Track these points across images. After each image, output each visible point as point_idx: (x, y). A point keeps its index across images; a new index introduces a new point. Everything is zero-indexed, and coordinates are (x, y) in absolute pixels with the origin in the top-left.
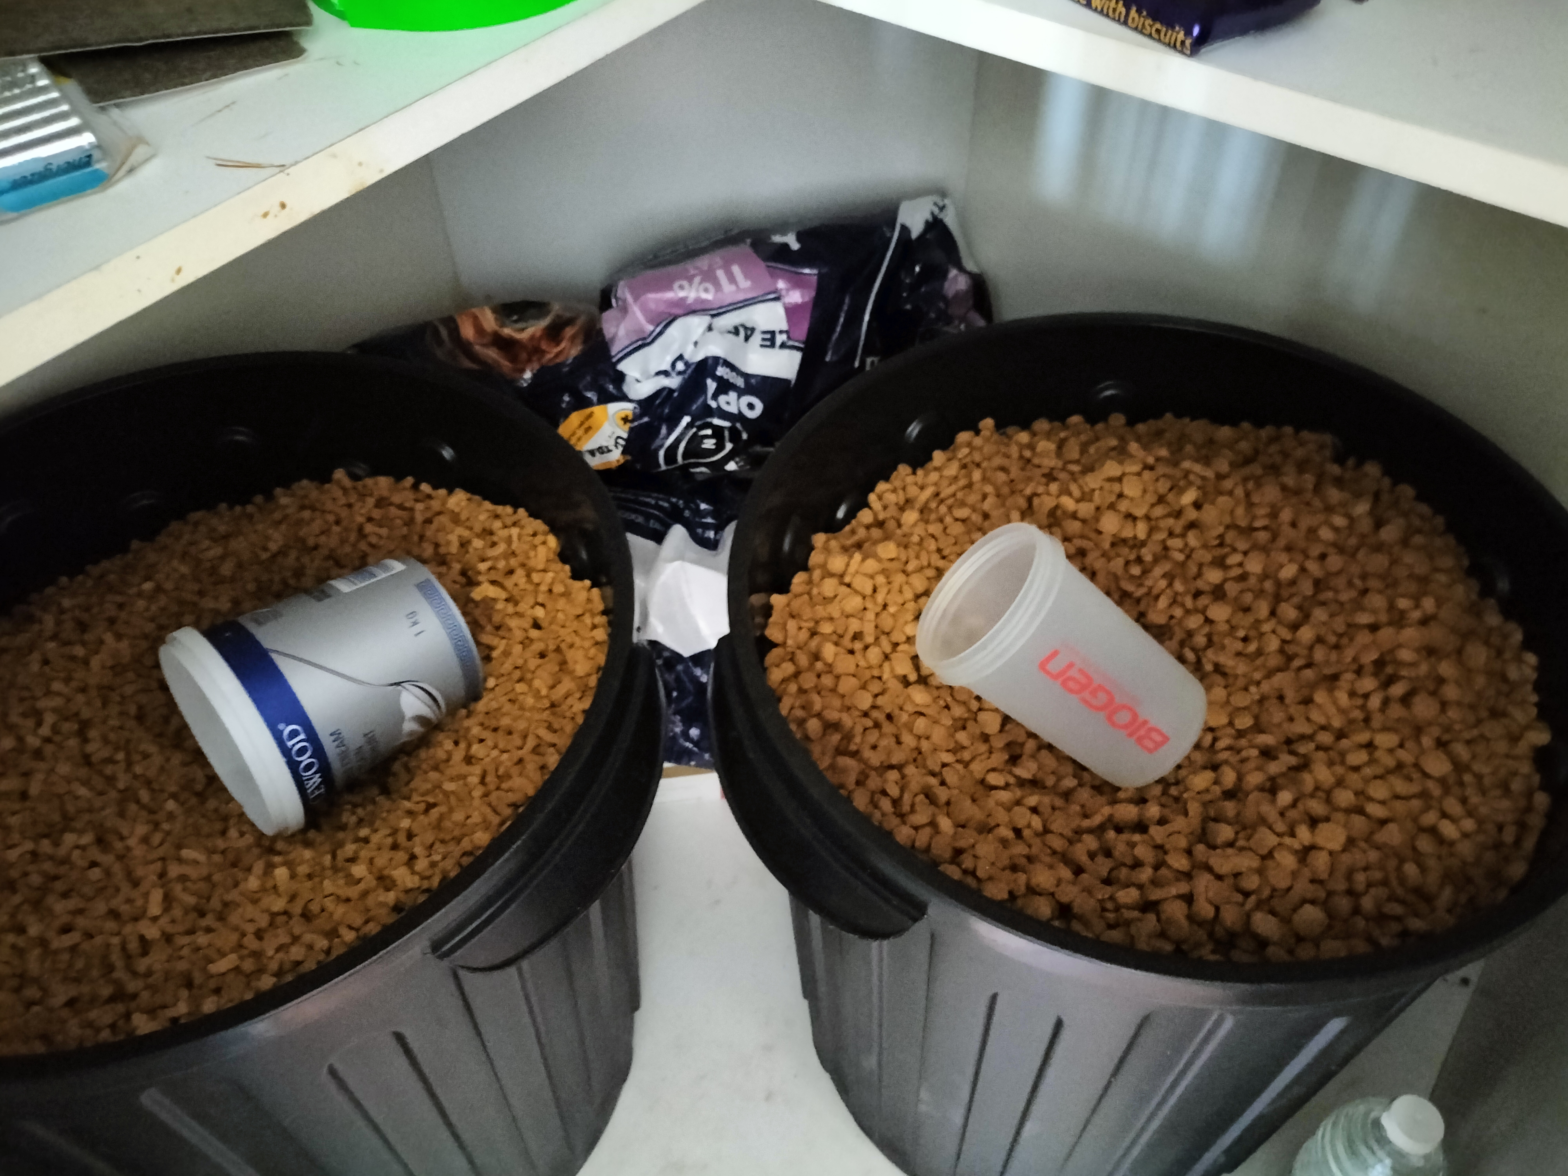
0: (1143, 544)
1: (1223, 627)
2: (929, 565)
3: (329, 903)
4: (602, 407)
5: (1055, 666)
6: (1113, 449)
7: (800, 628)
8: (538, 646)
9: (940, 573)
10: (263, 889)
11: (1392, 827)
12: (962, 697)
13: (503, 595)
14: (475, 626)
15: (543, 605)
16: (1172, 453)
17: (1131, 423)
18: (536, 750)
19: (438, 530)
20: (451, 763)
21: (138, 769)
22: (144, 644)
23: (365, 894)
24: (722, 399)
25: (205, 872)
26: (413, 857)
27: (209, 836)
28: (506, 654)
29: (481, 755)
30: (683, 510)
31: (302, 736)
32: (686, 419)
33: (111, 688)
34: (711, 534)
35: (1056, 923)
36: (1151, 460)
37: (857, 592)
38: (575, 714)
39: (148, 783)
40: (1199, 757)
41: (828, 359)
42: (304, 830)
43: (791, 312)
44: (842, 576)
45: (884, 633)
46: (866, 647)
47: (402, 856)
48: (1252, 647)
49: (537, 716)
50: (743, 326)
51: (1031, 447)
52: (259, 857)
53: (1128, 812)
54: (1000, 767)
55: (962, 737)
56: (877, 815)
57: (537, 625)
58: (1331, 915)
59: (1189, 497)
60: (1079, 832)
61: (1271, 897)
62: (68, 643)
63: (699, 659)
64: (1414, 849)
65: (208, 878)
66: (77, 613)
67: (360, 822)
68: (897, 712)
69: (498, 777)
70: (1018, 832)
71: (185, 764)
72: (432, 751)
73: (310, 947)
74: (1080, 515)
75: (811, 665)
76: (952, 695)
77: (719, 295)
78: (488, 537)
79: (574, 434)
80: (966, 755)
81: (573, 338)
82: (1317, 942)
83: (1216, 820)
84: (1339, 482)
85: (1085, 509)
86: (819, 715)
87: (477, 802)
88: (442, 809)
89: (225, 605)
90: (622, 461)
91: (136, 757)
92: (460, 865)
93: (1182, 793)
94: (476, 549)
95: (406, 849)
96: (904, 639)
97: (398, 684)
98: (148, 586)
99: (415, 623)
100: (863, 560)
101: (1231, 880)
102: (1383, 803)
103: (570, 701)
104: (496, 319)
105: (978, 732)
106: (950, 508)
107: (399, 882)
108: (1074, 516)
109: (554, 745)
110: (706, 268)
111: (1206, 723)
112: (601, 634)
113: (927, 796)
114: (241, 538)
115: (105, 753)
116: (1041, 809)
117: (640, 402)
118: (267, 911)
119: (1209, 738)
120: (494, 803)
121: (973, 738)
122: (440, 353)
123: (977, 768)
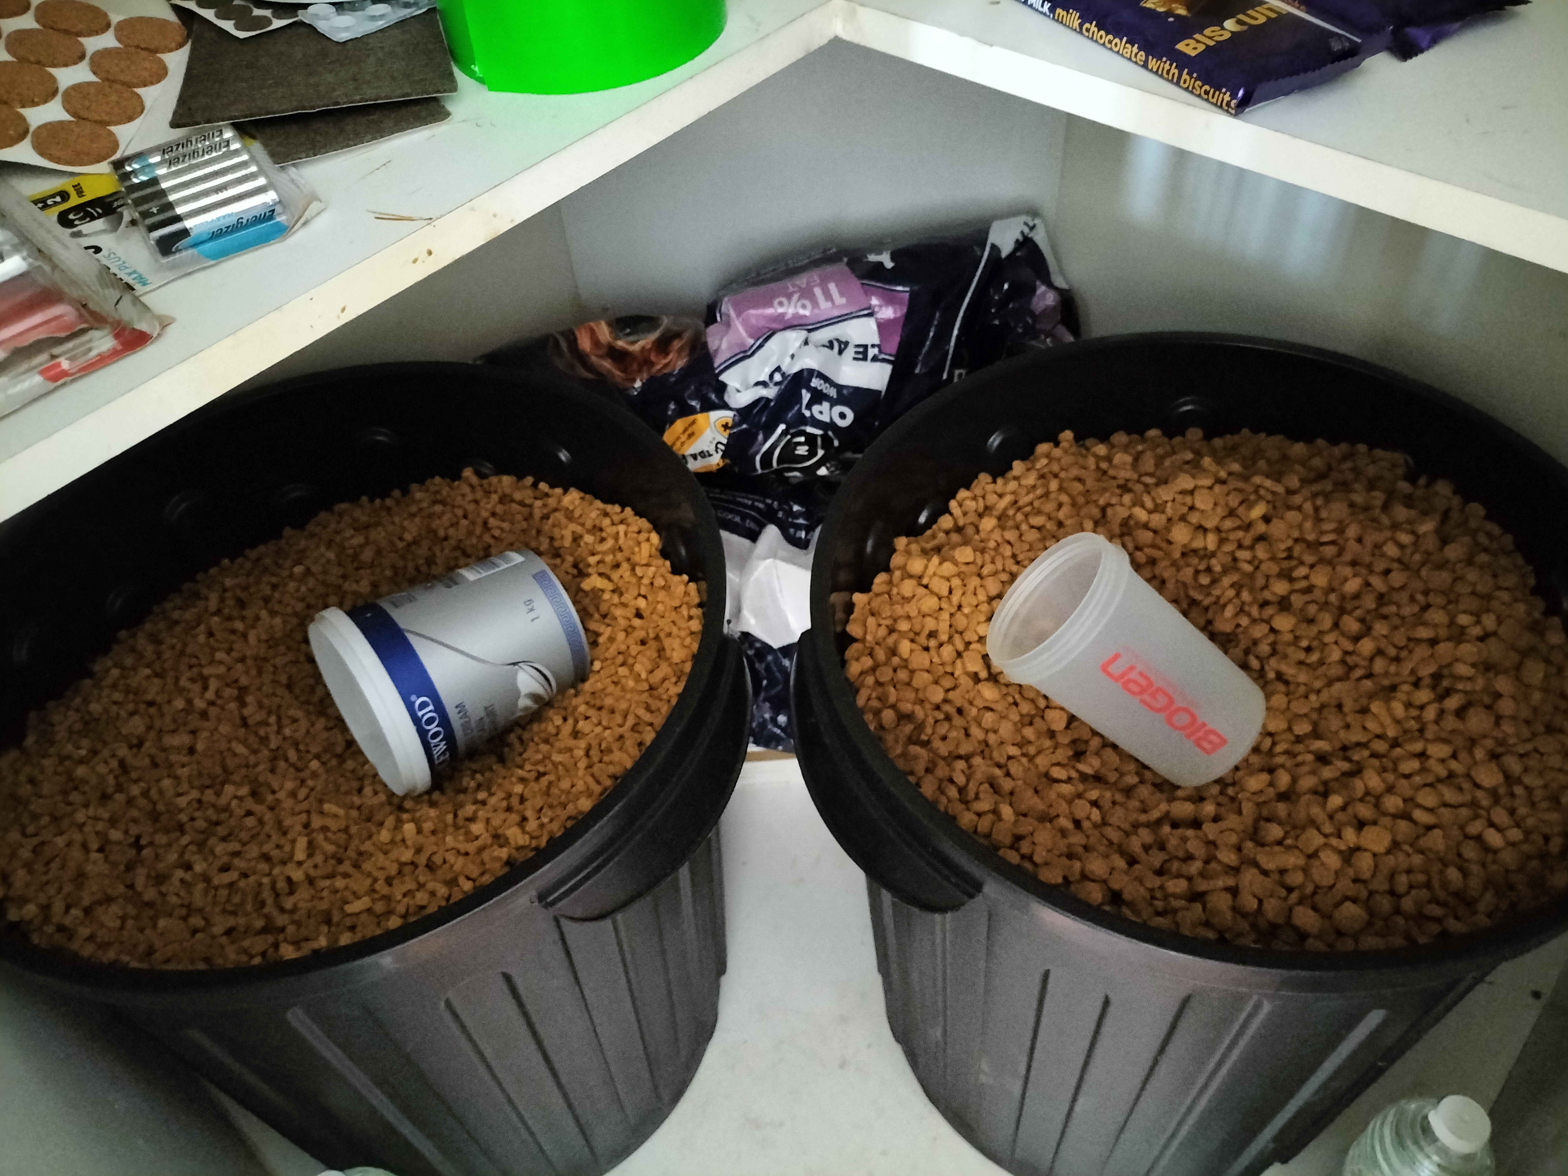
0: (1213, 555)
1: (1289, 637)
2: (1004, 570)
3: (451, 857)
4: (704, 414)
5: (1117, 668)
6: (1188, 462)
7: (880, 625)
8: (641, 634)
9: (1013, 577)
10: (392, 842)
11: (1437, 832)
12: (1031, 695)
13: (609, 586)
14: (584, 614)
15: (645, 597)
16: (1245, 467)
17: (1208, 437)
18: (634, 729)
19: (554, 526)
20: (560, 737)
21: (287, 732)
22: (294, 621)
23: (481, 850)
24: (816, 408)
25: (342, 824)
26: (524, 819)
27: (348, 793)
28: (611, 639)
29: (587, 731)
30: (776, 512)
31: (431, 707)
32: (782, 427)
33: (266, 660)
34: (803, 534)
35: (1107, 908)
36: (1223, 474)
37: (932, 592)
38: (670, 697)
39: (296, 744)
40: (1255, 760)
41: (917, 371)
42: (429, 792)
43: (883, 326)
44: (920, 577)
45: (957, 632)
46: (941, 645)
47: (515, 818)
48: (1314, 657)
49: (636, 697)
50: (837, 340)
51: (1109, 459)
52: (391, 813)
53: (1183, 809)
54: (1065, 761)
55: (1029, 732)
56: (944, 800)
57: (639, 615)
58: (1371, 913)
59: (1258, 511)
60: (1136, 826)
61: (1315, 893)
62: (230, 618)
63: (786, 650)
64: (1459, 855)
65: (346, 830)
66: (238, 592)
67: (479, 787)
68: (966, 706)
69: (602, 751)
70: (1077, 823)
71: (328, 729)
72: (543, 726)
73: (433, 894)
74: (1152, 525)
75: (888, 659)
76: (1020, 693)
77: (816, 311)
78: (598, 534)
79: (678, 438)
80: (1032, 750)
81: (681, 350)
82: (1356, 937)
83: (1268, 820)
84: (1408, 501)
85: (1158, 520)
86: (893, 707)
87: (581, 773)
88: (551, 777)
89: (364, 587)
90: (721, 464)
91: (286, 721)
92: (565, 828)
93: (1237, 793)
94: (586, 543)
95: (518, 812)
96: (976, 638)
97: (514, 664)
98: (298, 570)
99: (532, 610)
100: (940, 564)
101: (1276, 876)
102: (1431, 810)
103: (666, 684)
104: (611, 333)
105: (1045, 728)
106: (1026, 516)
107: (512, 841)
108: (1146, 526)
109: (651, 724)
110: (804, 286)
111: (1264, 726)
112: (696, 625)
113: (992, 786)
114: (380, 529)
115: (258, 717)
116: (1101, 803)
117: (740, 411)
118: (397, 861)
119: (1268, 742)
120: (597, 774)
121: (1039, 734)
122: (559, 363)
123: (1042, 761)
